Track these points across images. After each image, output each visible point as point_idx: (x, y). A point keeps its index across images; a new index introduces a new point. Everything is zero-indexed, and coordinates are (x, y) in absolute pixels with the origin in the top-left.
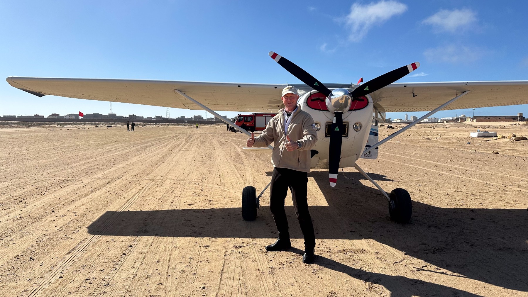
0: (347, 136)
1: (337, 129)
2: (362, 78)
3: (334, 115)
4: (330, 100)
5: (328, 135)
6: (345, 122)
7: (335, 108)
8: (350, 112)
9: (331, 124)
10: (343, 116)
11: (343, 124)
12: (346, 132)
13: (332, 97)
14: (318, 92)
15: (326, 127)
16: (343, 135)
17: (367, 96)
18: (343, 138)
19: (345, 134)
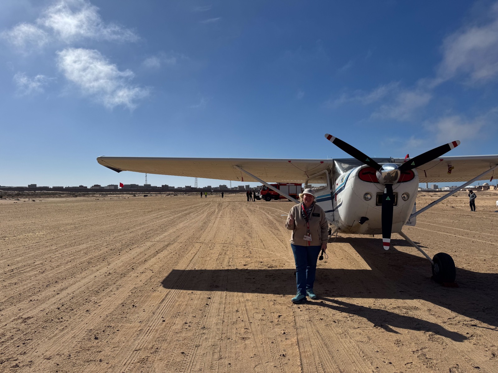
0: (396, 205)
1: (388, 199)
2: (408, 155)
3: (385, 186)
4: (381, 173)
5: (378, 204)
6: (394, 193)
7: (385, 181)
8: (398, 184)
9: (382, 194)
10: (393, 187)
11: (394, 194)
12: (396, 201)
13: (382, 171)
14: (369, 166)
15: (377, 197)
16: (394, 204)
17: (413, 170)
18: (394, 206)
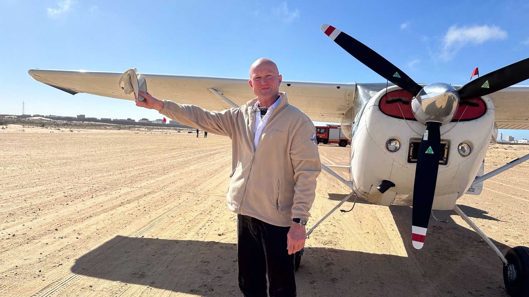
0: (446, 163)
1: (430, 151)
2: (477, 69)
3: (426, 127)
4: (420, 101)
5: (412, 160)
6: (443, 140)
7: (428, 116)
8: (453, 123)
9: (420, 141)
10: (442, 130)
11: (441, 142)
12: (445, 156)
13: (423, 97)
14: (400, 88)
15: (410, 147)
16: (440, 162)
17: (485, 98)
18: (440, 165)
19: (442, 159)
